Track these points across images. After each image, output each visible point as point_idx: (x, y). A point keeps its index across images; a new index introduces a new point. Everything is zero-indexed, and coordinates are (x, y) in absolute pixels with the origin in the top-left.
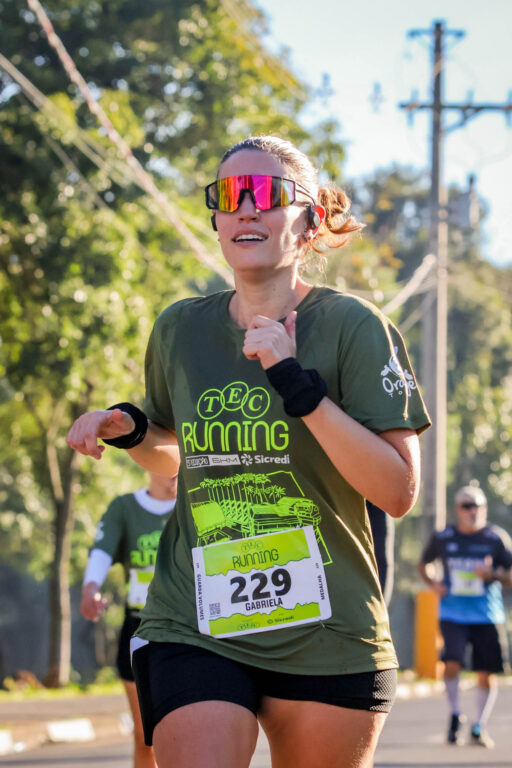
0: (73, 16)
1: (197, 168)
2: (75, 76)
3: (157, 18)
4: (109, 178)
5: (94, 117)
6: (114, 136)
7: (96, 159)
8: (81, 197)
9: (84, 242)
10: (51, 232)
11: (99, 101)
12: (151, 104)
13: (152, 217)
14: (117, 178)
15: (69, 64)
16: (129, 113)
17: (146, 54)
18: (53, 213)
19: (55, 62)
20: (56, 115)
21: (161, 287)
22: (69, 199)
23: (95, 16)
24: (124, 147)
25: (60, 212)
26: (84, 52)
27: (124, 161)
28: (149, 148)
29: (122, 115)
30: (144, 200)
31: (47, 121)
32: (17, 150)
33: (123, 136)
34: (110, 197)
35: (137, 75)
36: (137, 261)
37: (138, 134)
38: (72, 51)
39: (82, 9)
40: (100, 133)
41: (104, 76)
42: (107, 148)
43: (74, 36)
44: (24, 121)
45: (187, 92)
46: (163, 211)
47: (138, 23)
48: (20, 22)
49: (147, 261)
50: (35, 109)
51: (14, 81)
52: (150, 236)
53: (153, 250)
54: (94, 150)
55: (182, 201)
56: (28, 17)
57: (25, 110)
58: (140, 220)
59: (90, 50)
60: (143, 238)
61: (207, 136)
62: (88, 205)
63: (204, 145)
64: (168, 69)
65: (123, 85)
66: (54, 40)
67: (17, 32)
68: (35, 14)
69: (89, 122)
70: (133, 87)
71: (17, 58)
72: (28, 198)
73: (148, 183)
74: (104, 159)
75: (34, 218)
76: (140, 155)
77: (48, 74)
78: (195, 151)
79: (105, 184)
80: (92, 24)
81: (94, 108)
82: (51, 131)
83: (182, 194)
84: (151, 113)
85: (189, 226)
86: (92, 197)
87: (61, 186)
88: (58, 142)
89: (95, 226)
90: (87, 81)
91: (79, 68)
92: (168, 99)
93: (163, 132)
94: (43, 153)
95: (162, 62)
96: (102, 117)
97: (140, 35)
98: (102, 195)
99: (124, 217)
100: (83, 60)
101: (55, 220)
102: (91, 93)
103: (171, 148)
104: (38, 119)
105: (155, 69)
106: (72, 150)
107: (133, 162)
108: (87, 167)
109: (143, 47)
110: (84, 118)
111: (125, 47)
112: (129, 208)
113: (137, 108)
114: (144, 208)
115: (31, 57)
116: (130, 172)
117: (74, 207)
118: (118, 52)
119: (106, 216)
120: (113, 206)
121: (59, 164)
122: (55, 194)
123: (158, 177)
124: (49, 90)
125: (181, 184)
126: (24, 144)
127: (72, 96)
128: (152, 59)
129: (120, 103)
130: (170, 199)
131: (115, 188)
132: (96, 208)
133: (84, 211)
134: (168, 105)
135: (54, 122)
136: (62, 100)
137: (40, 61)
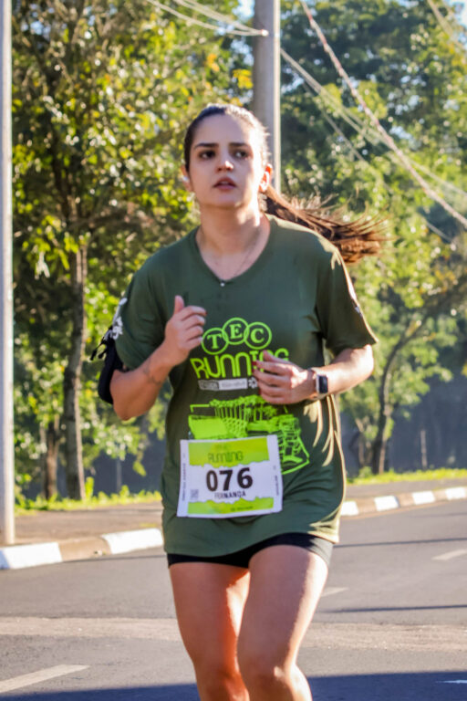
0: (339, 32)
1: (423, 132)
2: (342, 72)
3: (396, 32)
4: (365, 139)
5: (354, 98)
6: (368, 111)
7: (356, 127)
8: (346, 153)
9: (348, 182)
10: (325, 177)
11: (357, 88)
12: (392, 90)
13: (393, 165)
14: (370, 140)
15: (337, 64)
16: (377, 96)
17: (387, 56)
18: (327, 163)
19: (327, 62)
20: (329, 98)
21: (400, 212)
22: (338, 153)
23: (354, 32)
24: (374, 119)
25: (333, 162)
26: (347, 56)
27: (374, 128)
28: (391, 119)
29: (373, 97)
30: (389, 154)
31: (323, 103)
32: (303, 121)
33: (373, 112)
34: (365, 152)
35: (383, 70)
36: (384, 196)
37: (383, 110)
38: (339, 55)
39: (345, 27)
40: (359, 109)
41: (360, 72)
42: (363, 119)
43: (340, 45)
44: (308, 102)
45: (415, 82)
46: (402, 162)
47: (383, 36)
48: (304, 36)
49: (390, 195)
50: (316, 94)
51: (301, 76)
52: (392, 178)
53: (394, 188)
54: (355, 122)
55: (413, 155)
56: (310, 33)
57: (308, 95)
58: (386, 168)
59: (350, 54)
60: (387, 179)
61: (429, 112)
62: (351, 158)
63: (428, 117)
64: (404, 67)
65: (373, 78)
66: (327, 48)
67: (303, 42)
68: (314, 31)
69: (351, 103)
70: (380, 79)
71: (302, 61)
72: (310, 154)
73: (390, 143)
74: (361, 127)
75: (315, 167)
76: (386, 124)
77: (324, 70)
78: (422, 121)
79: (362, 144)
80: (352, 37)
81: (355, 93)
82: (325, 108)
83: (412, 150)
84: (391, 96)
85: (418, 171)
86: (353, 152)
87: (333, 146)
88: (330, 115)
89: (355, 171)
90: (349, 76)
91: (344, 67)
92: (404, 86)
93: (399, 109)
94: (320, 123)
95: (399, 62)
96: (360, 99)
97: (384, 44)
98: (360, 151)
99: (375, 166)
100: (346, 60)
101: (328, 168)
102: (352, 83)
103: (406, 120)
104: (317, 100)
105: (395, 67)
106: (340, 121)
107: (380, 128)
108: (350, 133)
109: (386, 51)
110: (348, 99)
111: (374, 52)
112: (378, 159)
113: (382, 93)
114: (388, 159)
115: (311, 60)
116: (379, 135)
117: (341, 159)
118: (370, 56)
119: (363, 165)
120: (367, 158)
121: (331, 131)
122: (329, 150)
123: (396, 138)
124: (324, 81)
125: (412, 143)
126: (308, 117)
127: (339, 85)
128: (393, 60)
129: (371, 90)
130: (405, 153)
131: (368, 146)
132: (356, 159)
133: (347, 162)
134: (403, 91)
135: (327, 103)
136: (332, 88)
137: (317, 62)
